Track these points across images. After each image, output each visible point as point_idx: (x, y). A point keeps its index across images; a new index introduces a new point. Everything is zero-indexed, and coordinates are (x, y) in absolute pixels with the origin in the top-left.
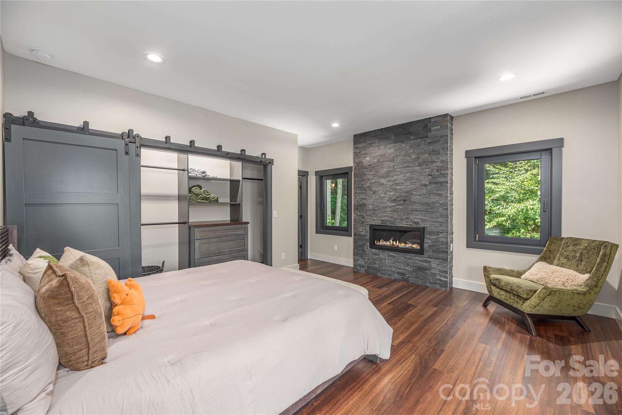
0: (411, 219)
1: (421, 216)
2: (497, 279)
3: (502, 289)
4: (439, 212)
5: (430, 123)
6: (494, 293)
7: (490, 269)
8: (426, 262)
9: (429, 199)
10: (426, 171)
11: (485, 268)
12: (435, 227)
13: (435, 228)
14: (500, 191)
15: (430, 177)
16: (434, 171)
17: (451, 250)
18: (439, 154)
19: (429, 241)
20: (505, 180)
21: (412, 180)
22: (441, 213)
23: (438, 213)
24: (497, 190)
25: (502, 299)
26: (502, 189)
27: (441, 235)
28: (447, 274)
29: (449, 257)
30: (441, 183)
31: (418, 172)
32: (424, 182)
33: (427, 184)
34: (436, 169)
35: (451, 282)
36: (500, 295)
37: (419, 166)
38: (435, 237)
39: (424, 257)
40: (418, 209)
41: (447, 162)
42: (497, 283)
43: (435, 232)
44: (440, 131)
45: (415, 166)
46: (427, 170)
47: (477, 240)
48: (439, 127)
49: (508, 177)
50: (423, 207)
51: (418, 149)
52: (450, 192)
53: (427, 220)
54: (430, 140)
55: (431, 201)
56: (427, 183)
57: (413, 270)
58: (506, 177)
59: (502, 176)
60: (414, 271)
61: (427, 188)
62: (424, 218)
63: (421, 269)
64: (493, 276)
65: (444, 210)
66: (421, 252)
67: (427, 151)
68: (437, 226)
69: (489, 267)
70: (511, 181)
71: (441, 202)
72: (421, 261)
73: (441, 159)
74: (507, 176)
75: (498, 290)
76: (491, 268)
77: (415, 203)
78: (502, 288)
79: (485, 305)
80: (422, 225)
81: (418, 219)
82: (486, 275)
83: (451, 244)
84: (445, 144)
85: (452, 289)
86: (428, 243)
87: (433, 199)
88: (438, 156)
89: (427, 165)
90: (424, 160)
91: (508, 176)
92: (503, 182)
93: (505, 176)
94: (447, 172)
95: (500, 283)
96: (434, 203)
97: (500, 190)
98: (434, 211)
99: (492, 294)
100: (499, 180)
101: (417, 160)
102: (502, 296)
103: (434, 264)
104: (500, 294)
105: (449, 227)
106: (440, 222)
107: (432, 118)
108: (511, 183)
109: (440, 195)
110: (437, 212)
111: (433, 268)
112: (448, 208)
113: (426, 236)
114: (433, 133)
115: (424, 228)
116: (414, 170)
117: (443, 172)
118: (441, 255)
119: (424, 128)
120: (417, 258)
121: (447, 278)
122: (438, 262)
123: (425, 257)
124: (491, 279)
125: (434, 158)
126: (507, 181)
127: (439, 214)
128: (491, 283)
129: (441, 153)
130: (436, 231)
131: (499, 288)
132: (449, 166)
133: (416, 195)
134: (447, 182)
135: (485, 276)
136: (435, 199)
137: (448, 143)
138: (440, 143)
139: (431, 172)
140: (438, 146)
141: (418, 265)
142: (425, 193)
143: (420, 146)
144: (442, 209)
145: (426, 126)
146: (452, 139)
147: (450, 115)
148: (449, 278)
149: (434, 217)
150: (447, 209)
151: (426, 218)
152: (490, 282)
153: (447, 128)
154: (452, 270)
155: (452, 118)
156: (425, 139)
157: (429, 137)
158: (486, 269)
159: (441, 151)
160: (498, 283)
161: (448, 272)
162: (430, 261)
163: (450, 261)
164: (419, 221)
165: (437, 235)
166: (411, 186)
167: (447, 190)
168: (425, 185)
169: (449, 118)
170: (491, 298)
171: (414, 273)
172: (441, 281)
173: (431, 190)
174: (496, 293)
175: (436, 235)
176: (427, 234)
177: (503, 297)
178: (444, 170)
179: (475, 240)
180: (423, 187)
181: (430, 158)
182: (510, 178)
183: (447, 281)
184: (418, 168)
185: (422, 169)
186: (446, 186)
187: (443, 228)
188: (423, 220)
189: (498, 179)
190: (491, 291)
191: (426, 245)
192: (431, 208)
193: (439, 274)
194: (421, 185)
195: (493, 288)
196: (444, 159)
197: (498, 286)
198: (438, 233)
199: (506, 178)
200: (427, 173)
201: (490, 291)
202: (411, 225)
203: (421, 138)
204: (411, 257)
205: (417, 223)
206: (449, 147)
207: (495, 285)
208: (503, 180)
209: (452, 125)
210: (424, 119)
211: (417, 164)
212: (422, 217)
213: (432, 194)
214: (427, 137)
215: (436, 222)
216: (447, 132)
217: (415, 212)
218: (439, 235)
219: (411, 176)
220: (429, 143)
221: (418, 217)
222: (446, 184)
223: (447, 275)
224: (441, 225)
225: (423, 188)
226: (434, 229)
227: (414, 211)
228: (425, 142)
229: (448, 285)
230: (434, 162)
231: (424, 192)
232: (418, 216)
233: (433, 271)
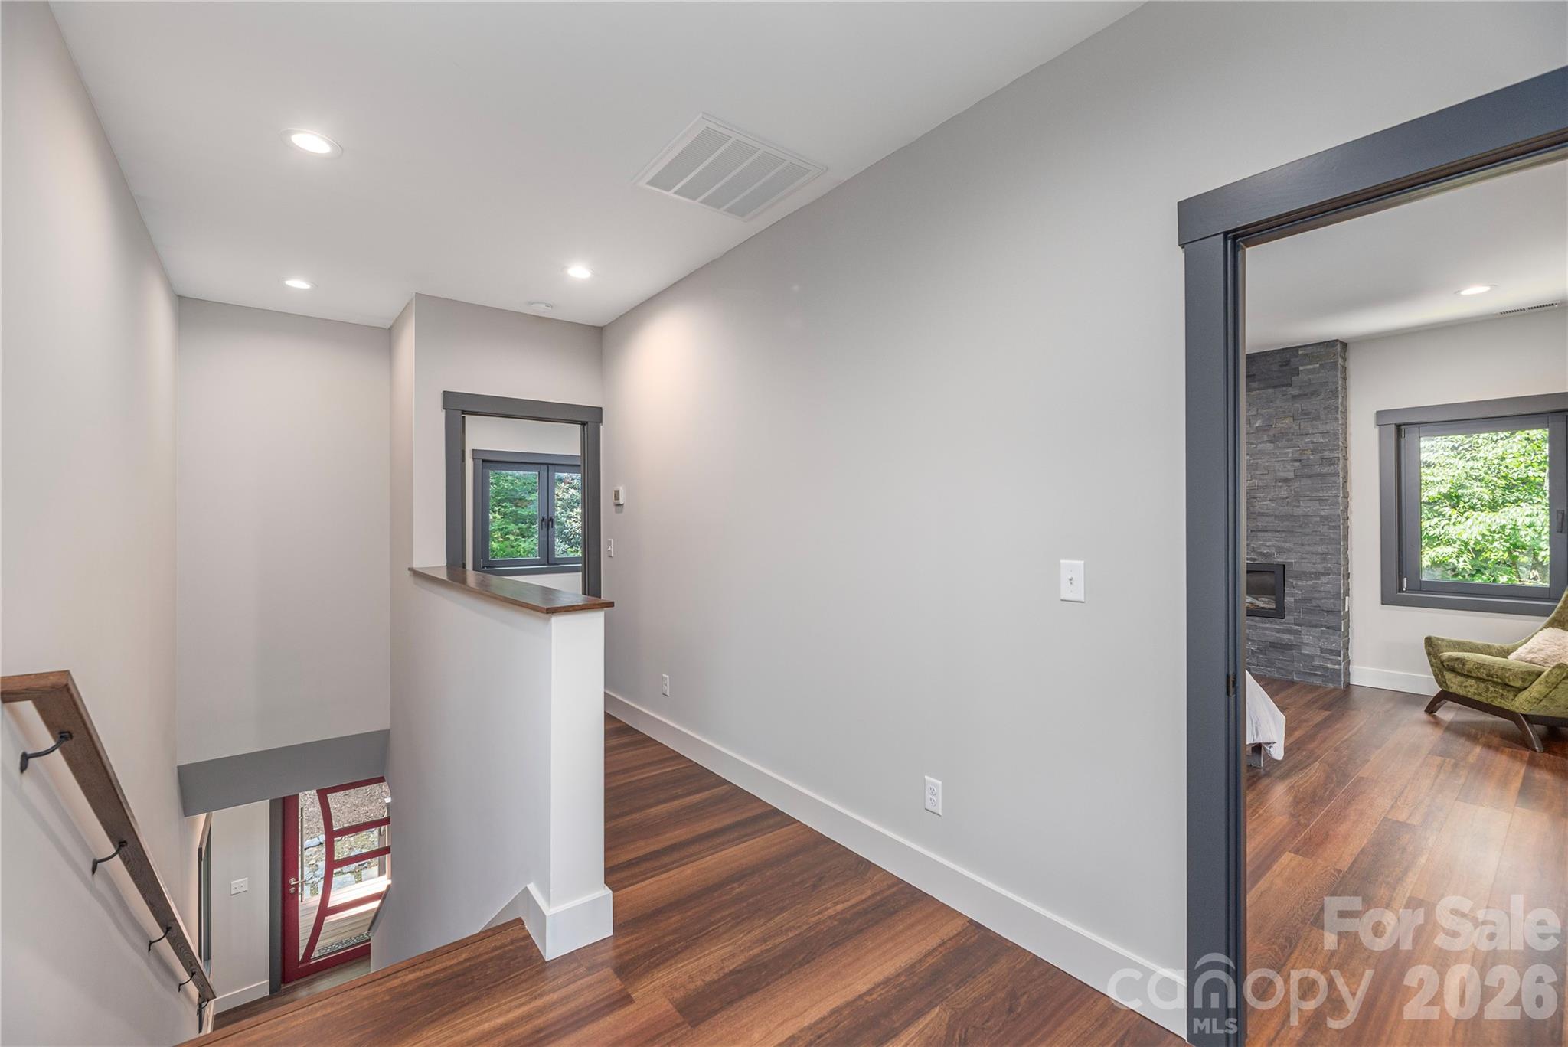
0: (1253, 548)
1: (1276, 541)
2: (1458, 659)
3: (1468, 677)
4: (1318, 533)
5: (1297, 357)
6: (1452, 685)
7: (1440, 642)
8: (1290, 632)
9: (1295, 508)
10: (1289, 452)
11: (1429, 642)
12: (1310, 563)
13: (1309, 565)
14: (1441, 483)
15: (1297, 464)
16: (1305, 452)
17: (1347, 610)
18: (1318, 418)
19: (1297, 591)
20: (1452, 454)
21: (1254, 470)
22: (1324, 535)
23: (1316, 535)
24: (1431, 478)
25: (1470, 694)
26: (1444, 478)
27: (1324, 579)
28: (1340, 656)
29: (1343, 622)
30: (1323, 476)
31: (1269, 454)
32: (1282, 475)
33: (1289, 477)
34: (1312, 448)
35: (1348, 674)
36: (1465, 687)
37: (1271, 442)
38: (1310, 583)
39: (1286, 623)
40: (1268, 528)
41: (1336, 435)
42: (1458, 666)
43: (1312, 573)
44: (1319, 373)
45: (1261, 443)
46: (1290, 450)
47: (1404, 589)
48: (1318, 365)
49: (1461, 448)
50: (1282, 523)
51: (1269, 408)
52: (1343, 493)
53: (1289, 550)
54: (1296, 392)
55: (1298, 511)
56: (1291, 475)
57: (1258, 649)
58: (1453, 446)
59: (1443, 446)
60: (1262, 651)
61: (1289, 486)
62: (1283, 544)
63: (1279, 646)
64: (1446, 654)
65: (1329, 529)
66: (1278, 613)
67: (1289, 412)
68: (1314, 561)
69: (1438, 639)
70: (1468, 456)
71: (1322, 513)
72: (1278, 631)
73: (1323, 429)
74: (1456, 445)
75: (1460, 679)
76: (1443, 640)
77: (1262, 514)
78: (1469, 674)
79: (1431, 709)
80: (1279, 559)
81: (1268, 546)
82: (1432, 653)
83: (1347, 598)
84: (1330, 399)
85: (1348, 686)
86: (1293, 595)
87: (1305, 507)
88: (1315, 423)
89: (1288, 440)
90: (1283, 431)
91: (1460, 445)
92: (1449, 461)
93: (1452, 444)
94: (1336, 455)
95: (1464, 665)
96: (1306, 516)
97: (1438, 479)
98: (1307, 530)
99: (1448, 687)
100: (1436, 455)
101: (1265, 430)
102: (1471, 688)
103: (1308, 637)
104: (1464, 685)
105: (1342, 563)
106: (1321, 552)
107: (1301, 347)
108: (1471, 463)
109: (1320, 500)
110: (1314, 533)
111: (1307, 644)
112: (1339, 526)
113: (1289, 581)
114: (1303, 377)
115: (1284, 566)
116: (1259, 451)
117: (1327, 454)
118: (1326, 619)
119: (1281, 366)
120: (1268, 625)
121: (1340, 665)
122: (1316, 632)
123: (1288, 624)
124: (1443, 658)
125: (1307, 426)
126: (1459, 456)
127: (1318, 538)
128: (1444, 666)
129: (1323, 417)
130: (1313, 570)
131: (1462, 675)
132: (1340, 443)
133: (1264, 499)
134: (1336, 475)
135: (1429, 654)
136: (1309, 507)
137: (1338, 397)
138: (1321, 397)
139: (1301, 454)
140: (1312, 404)
141: (1271, 639)
142: (1285, 496)
143: (1272, 402)
144: (1326, 527)
145: (1288, 363)
146: (1345, 388)
147: (1341, 342)
148: (1343, 664)
149: (1306, 543)
150: (1337, 528)
151: (1288, 545)
152: (1441, 666)
153: (1336, 369)
154: (1347, 649)
155: (1345, 345)
156: (1284, 388)
157: (1293, 385)
158: (1432, 642)
159: (1322, 412)
160: (1461, 666)
161: (1342, 652)
162: (1300, 631)
163: (1344, 631)
164: (1273, 550)
165: (1316, 579)
166: (1253, 481)
167: (1338, 489)
168: (1286, 481)
169: (1339, 348)
170: (1445, 696)
171: (1261, 656)
172: (1326, 669)
173: (1299, 489)
174: (1455, 684)
175: (1313, 579)
176: (1292, 578)
177: (1472, 690)
178: (1330, 450)
179: (1400, 590)
180: (1280, 484)
181: (1297, 427)
182: (1467, 450)
183: (1341, 670)
184: (1270, 446)
185: (1278, 448)
186: (1335, 482)
187: (1329, 565)
188: (1280, 550)
189: (1431, 451)
190: (1445, 683)
191: (1288, 600)
192: (1301, 526)
193: (1320, 656)
194: (1276, 481)
195: (1449, 676)
196: (1329, 428)
197: (1459, 671)
198: (1317, 575)
199: (1454, 448)
200: (1290, 455)
201: (1440, 681)
202: (1255, 560)
203: (1275, 387)
204: (1253, 623)
205: (1267, 555)
206: (1340, 406)
207: (1452, 670)
208: (1446, 454)
209: (1345, 359)
210: (1283, 349)
211: (1265, 438)
212: (1279, 544)
213: (1301, 499)
214: (1290, 385)
215: (1313, 553)
216: (1337, 376)
217: (1262, 534)
218: (1319, 579)
219: (1252, 461)
220: (1294, 397)
221: (1268, 544)
222: (1333, 479)
223: (1339, 658)
224: (1324, 559)
225: (1281, 487)
226: (1307, 567)
227: (1259, 531)
228: (1284, 395)
229: (1343, 679)
230: (1307, 434)
231: (1284, 493)
232: (1270, 540)
233: (1306, 650)
